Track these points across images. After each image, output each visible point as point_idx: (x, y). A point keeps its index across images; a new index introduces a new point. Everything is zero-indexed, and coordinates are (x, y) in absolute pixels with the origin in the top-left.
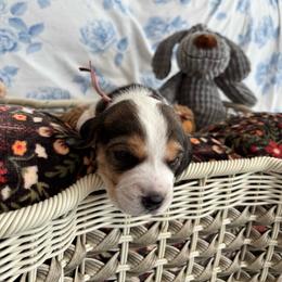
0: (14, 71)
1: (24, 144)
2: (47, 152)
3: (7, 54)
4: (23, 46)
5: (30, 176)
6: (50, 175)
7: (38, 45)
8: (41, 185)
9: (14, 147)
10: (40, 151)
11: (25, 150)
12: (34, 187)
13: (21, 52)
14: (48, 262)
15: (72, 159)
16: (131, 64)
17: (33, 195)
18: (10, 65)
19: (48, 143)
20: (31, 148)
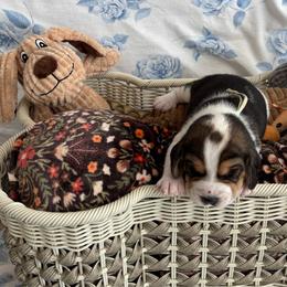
0: (124, 39)
1: (95, 164)
2: (111, 170)
3: (117, 21)
4: (132, 13)
5: (98, 187)
6: (111, 187)
7: (147, 10)
8: (104, 194)
9: (89, 167)
10: (106, 170)
11: (95, 169)
12: (100, 195)
13: (130, 20)
14: (112, 238)
15: (128, 176)
16: (254, 23)
17: (99, 199)
18: (120, 33)
19: (112, 163)
20: (100, 167)
